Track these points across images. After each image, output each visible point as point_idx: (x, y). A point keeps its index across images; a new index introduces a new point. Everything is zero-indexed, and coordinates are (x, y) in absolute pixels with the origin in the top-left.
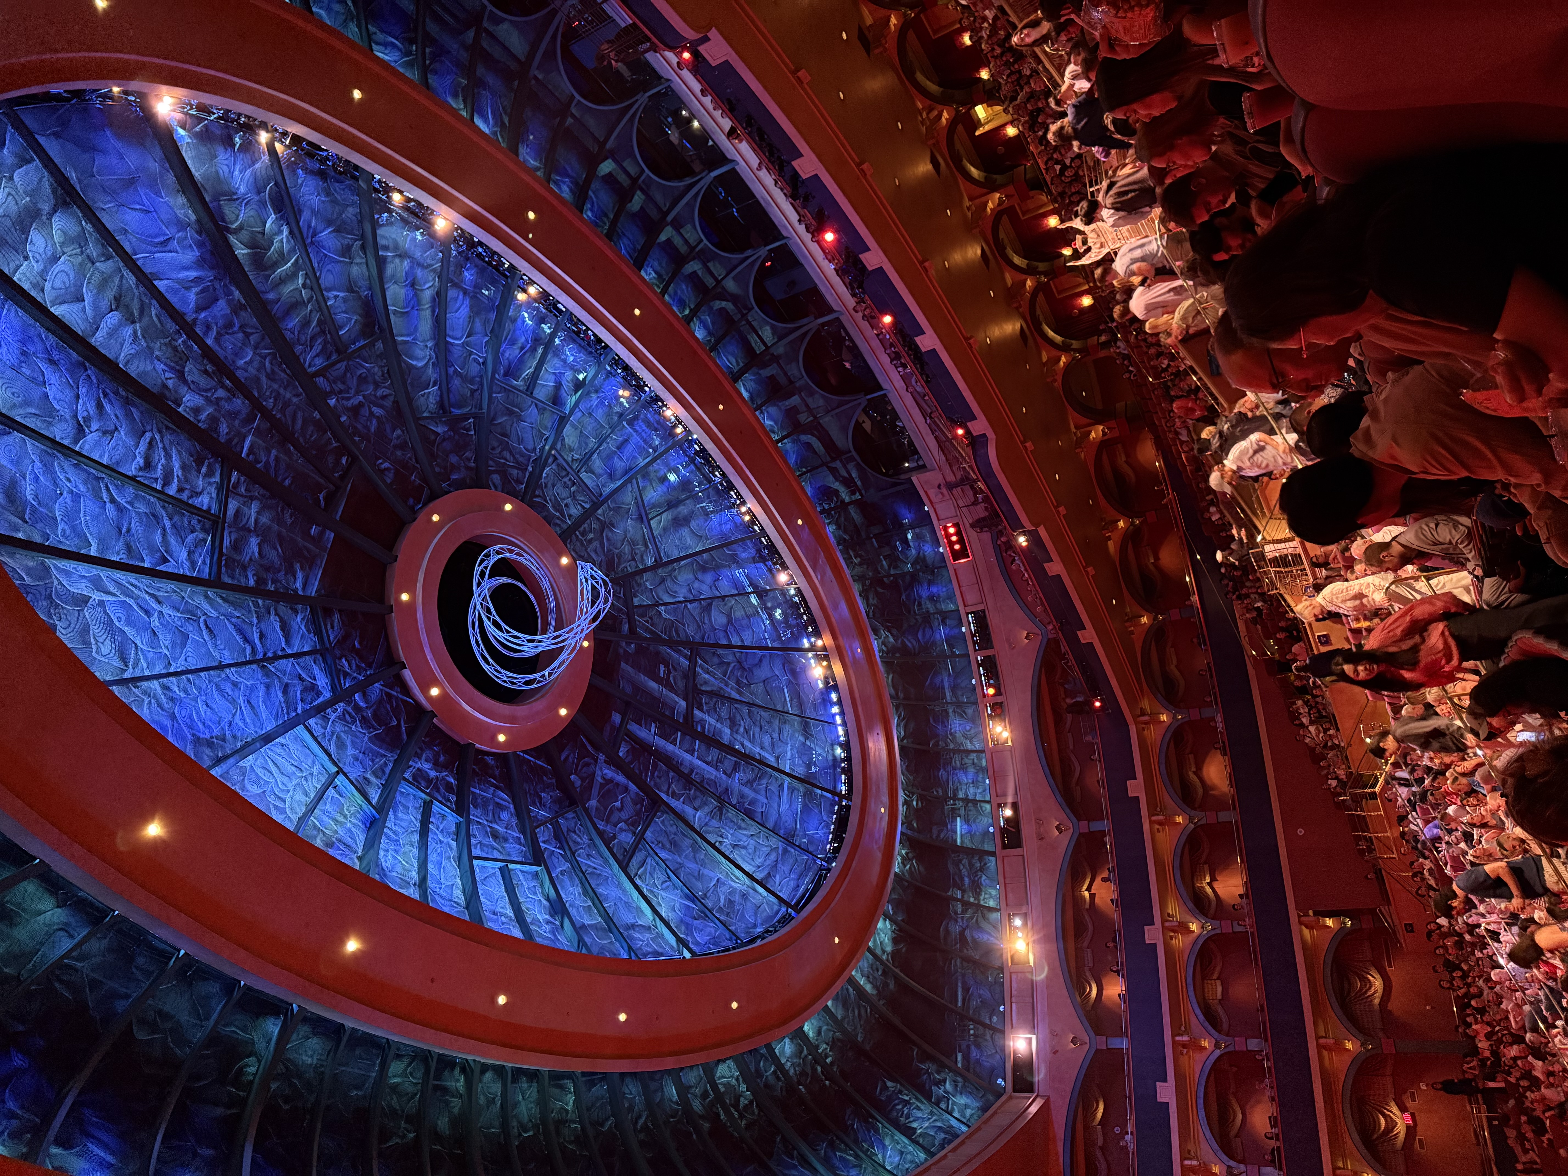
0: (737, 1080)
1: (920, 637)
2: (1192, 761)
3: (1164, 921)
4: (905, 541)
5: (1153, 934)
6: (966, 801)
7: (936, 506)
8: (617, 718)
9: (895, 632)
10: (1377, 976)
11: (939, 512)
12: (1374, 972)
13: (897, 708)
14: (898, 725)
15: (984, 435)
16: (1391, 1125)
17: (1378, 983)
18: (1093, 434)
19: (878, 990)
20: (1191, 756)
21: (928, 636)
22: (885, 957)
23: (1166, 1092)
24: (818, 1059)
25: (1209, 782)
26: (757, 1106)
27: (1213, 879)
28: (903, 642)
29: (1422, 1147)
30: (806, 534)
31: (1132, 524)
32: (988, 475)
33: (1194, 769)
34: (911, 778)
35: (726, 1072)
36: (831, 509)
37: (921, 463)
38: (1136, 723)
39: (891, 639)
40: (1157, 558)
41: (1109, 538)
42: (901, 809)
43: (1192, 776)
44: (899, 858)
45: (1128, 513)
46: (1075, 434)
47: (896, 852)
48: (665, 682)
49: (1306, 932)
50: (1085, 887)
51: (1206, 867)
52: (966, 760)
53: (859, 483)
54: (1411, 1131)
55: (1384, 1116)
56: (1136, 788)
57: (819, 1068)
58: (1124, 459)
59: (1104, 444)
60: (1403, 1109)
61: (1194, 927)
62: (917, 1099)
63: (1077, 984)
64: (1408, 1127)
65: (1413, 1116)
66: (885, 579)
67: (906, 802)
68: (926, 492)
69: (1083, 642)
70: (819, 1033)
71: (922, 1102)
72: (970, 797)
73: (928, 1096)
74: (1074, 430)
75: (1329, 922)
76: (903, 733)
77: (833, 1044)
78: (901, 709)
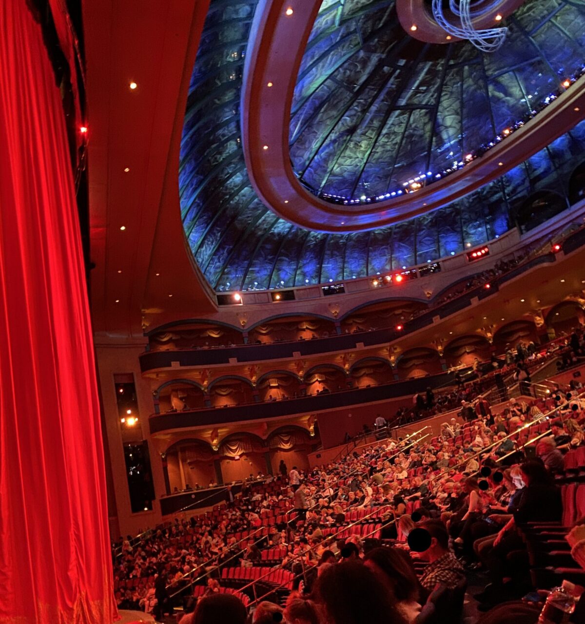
0: (229, 153)
1: (427, 238)
2: (369, 372)
3: (302, 360)
4: (479, 226)
5: (297, 355)
6: (343, 268)
7: (498, 242)
8: (402, 62)
9: (430, 224)
10: (290, 447)
11: (495, 244)
12: (291, 446)
13: (390, 228)
14: (381, 230)
15: (555, 260)
16: (234, 451)
17: (287, 446)
18: (538, 318)
19: (259, 226)
20: (372, 372)
21: (427, 242)
22: (273, 229)
23: (233, 362)
24: (232, 196)
25: (361, 380)
26: (216, 165)
27: (320, 382)
28: (424, 229)
29: (228, 463)
30: (493, 168)
31: (490, 339)
32: (531, 264)
33: (367, 373)
34: (354, 238)
35: (232, 147)
36: (502, 182)
37: (524, 231)
38: (390, 346)
39: (426, 223)
40: (468, 353)
41: (482, 329)
42: (338, 234)
43: (363, 372)
44: (316, 234)
45: (495, 337)
46: (540, 310)
47: (319, 232)
48: (417, 91)
49: (307, 418)
50: (308, 327)
51: (324, 379)
52: (363, 266)
53: (514, 198)
54: (233, 459)
55: (237, 449)
56: (360, 346)
57: (228, 197)
58: (521, 335)
59: (533, 324)
60: (241, 456)
61: (301, 373)
62: (214, 248)
63: (265, 324)
64: (234, 458)
65: (239, 460)
66: (459, 217)
67: (342, 236)
68: (507, 236)
69: (434, 318)
70: (244, 196)
71: (213, 250)
72: (345, 270)
73: (215, 254)
74: (542, 308)
75: (312, 428)
76: (376, 232)
77: (237, 203)
78: (389, 231)
